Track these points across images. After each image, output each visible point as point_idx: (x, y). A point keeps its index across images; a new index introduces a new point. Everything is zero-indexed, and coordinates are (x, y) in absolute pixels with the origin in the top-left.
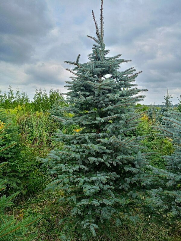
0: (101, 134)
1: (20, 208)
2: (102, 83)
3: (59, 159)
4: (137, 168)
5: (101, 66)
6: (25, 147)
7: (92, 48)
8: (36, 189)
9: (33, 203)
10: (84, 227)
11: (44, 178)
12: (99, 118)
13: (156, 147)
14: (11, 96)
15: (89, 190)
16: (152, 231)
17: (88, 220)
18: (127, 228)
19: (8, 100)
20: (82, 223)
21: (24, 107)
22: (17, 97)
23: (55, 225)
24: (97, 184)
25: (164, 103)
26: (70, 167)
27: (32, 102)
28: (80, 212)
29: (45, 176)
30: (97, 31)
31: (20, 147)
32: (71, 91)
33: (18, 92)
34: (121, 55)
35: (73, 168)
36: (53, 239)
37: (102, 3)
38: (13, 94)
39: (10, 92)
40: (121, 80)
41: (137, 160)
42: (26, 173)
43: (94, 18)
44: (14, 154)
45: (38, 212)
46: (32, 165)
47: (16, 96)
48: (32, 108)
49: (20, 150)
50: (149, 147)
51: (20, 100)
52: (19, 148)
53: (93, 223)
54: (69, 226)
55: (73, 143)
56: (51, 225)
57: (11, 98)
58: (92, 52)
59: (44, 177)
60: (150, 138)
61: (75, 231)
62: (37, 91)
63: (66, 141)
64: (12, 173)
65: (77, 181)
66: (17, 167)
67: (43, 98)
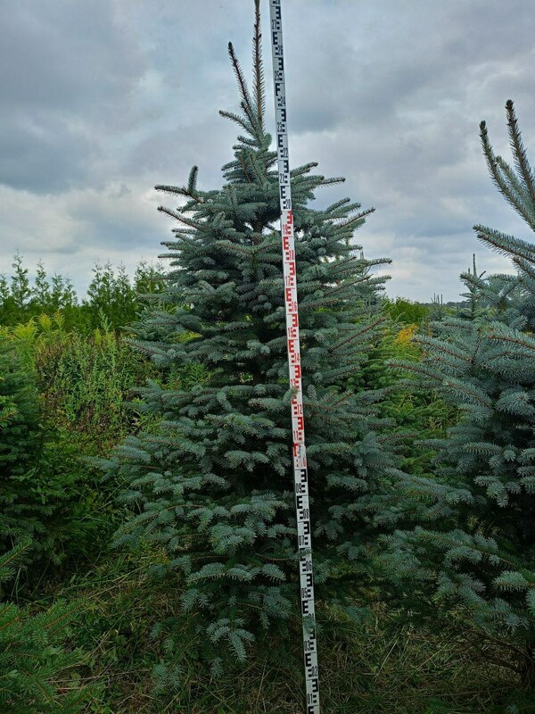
0: (260, 388)
1: (47, 603)
2: (260, 246)
3: (147, 458)
4: (362, 478)
5: (260, 199)
6: (56, 430)
7: (235, 148)
8: (94, 551)
9: (83, 589)
10: (214, 639)
11: (113, 518)
12: (254, 344)
13: (438, 423)
14: (22, 288)
15: (226, 538)
16: (413, 653)
17: (226, 621)
18: (343, 648)
19: (13, 300)
20: (211, 628)
21: (59, 319)
22: (40, 290)
23: (143, 644)
24: (249, 522)
25: (464, 295)
26: (175, 479)
27: (84, 302)
28: (204, 601)
29: (116, 511)
30: (245, 98)
31: (42, 431)
32: (180, 268)
33: (42, 275)
34: (315, 165)
35: (187, 483)
36: (139, 681)
37: (258, 20)
38: (26, 282)
39: (18, 275)
40: (318, 236)
41: (362, 455)
42: (60, 504)
43: (235, 65)
44: (27, 452)
45: (98, 611)
46: (79, 483)
47: (36, 286)
48: (84, 321)
49: (41, 439)
50: (413, 421)
51: (49, 300)
52: (39, 434)
53: (239, 627)
54: (178, 640)
55: (186, 414)
56: (133, 644)
57: (22, 293)
58: (235, 159)
59: (116, 515)
60: (420, 396)
61: (200, 660)
62: (99, 271)
63: (170, 410)
64: (22, 506)
65: (195, 516)
66: (36, 487)
67: (117, 289)
